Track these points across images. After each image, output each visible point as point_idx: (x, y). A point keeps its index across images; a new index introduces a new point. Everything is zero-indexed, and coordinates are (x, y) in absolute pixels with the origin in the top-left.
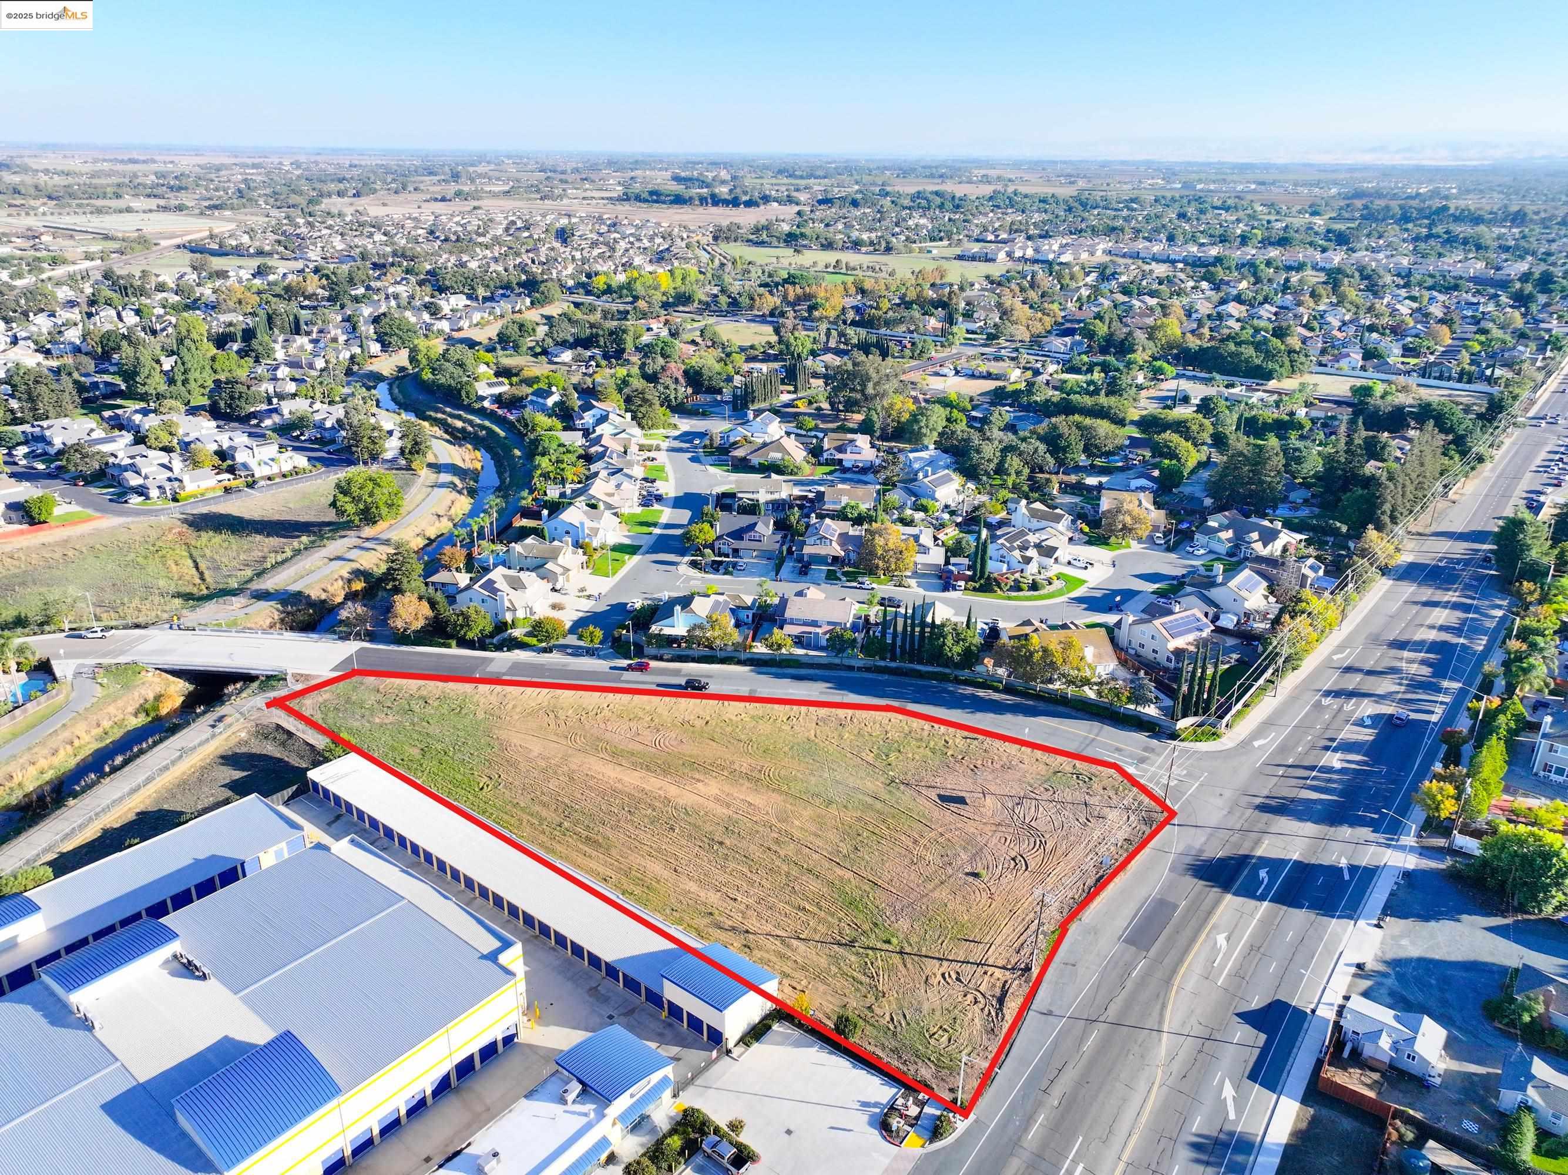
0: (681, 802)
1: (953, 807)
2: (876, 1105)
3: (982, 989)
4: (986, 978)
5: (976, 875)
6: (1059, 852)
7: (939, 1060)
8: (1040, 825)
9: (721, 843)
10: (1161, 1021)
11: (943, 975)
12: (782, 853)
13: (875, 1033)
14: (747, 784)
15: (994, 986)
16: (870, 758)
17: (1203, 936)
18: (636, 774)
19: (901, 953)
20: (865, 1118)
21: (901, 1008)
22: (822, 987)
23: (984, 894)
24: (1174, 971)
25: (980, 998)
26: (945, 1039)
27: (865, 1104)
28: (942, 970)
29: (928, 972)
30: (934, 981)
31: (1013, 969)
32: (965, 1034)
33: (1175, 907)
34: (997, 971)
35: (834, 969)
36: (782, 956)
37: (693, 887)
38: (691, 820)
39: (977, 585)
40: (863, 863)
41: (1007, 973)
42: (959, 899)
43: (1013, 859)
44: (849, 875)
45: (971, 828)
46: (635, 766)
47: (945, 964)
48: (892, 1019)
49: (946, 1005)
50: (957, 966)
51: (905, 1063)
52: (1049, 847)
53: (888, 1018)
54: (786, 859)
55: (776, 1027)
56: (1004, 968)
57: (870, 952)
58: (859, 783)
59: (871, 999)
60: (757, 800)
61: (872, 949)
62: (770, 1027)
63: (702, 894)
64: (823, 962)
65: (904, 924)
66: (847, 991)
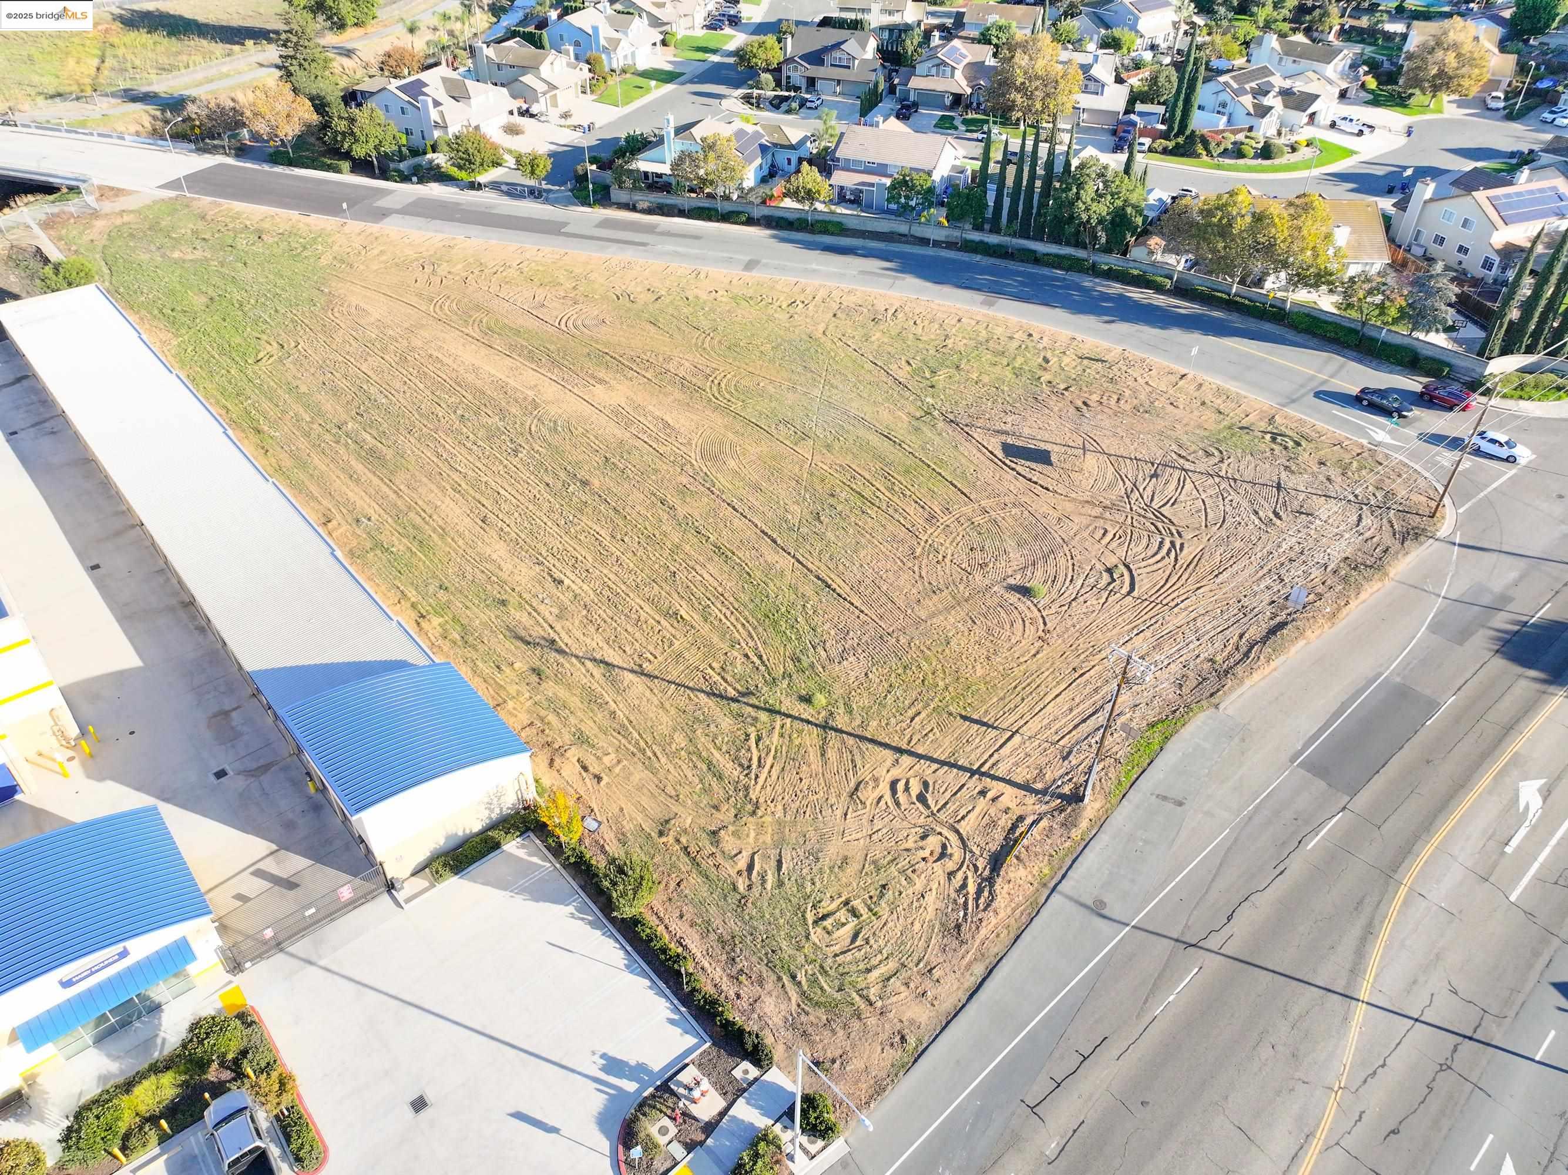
0: (553, 411)
1: (1023, 466)
2: (637, 1071)
3: (964, 827)
4: (982, 803)
5: (1025, 591)
6: (1205, 566)
7: (814, 981)
8: (1178, 515)
9: (585, 483)
10: (1356, 970)
11: (893, 785)
12: (681, 511)
13: (704, 890)
14: (677, 394)
15: (993, 823)
16: (902, 375)
17: (1485, 780)
18: (508, 361)
19: (825, 727)
20: (597, 1101)
21: (780, 843)
22: (639, 774)
23: (1030, 630)
24: (1406, 851)
25: (955, 849)
26: (847, 931)
27: (614, 1066)
28: (895, 773)
29: (864, 773)
30: (869, 795)
31: (1044, 792)
32: (895, 928)
33: (1432, 706)
34: (1009, 790)
35: (680, 740)
36: (593, 700)
37: (498, 550)
38: (555, 440)
39: (1171, 145)
40: (819, 546)
41: (1031, 799)
42: (979, 631)
43: (1109, 571)
44: (784, 562)
45: (1042, 504)
46: (513, 350)
47: (906, 760)
48: (750, 867)
49: (878, 852)
50: (927, 769)
51: (735, 978)
52: (1186, 556)
53: (742, 863)
54: (685, 523)
55: (513, 846)
56: (1026, 787)
57: (763, 716)
58: (868, 412)
59: (726, 815)
60: (681, 420)
61: (772, 711)
62: (497, 846)
63: (507, 567)
64: (665, 722)
65: (852, 668)
66: (684, 791)
